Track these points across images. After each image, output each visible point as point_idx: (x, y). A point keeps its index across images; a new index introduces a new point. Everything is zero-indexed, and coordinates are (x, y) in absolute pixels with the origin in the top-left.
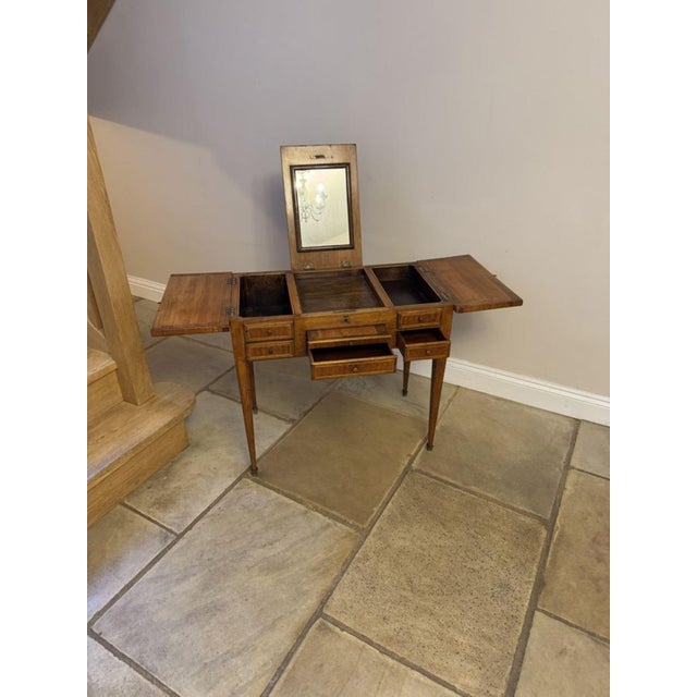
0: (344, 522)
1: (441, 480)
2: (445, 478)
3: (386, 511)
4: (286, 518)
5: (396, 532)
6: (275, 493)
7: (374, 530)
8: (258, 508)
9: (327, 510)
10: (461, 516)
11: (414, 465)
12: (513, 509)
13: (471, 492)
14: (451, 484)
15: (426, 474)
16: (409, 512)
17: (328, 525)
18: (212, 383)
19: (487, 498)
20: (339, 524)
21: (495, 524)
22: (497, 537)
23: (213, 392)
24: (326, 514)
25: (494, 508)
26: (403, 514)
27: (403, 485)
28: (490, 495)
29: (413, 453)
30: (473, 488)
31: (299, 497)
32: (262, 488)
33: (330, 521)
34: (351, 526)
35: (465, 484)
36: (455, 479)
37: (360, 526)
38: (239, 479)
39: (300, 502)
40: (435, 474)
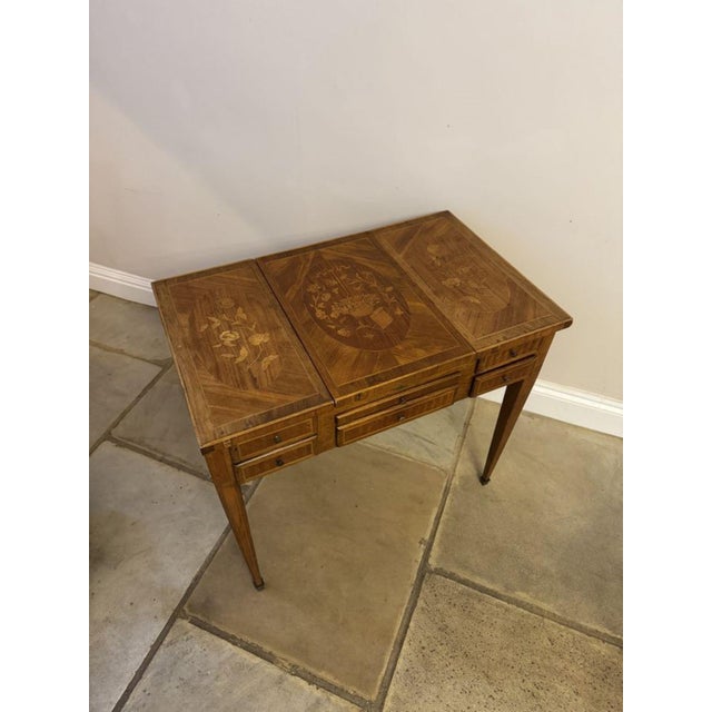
0: (341, 693)
1: (474, 586)
2: (478, 581)
3: (400, 660)
4: (251, 697)
5: (421, 701)
6: (230, 645)
7: (388, 703)
8: (206, 682)
9: (312, 670)
10: (510, 655)
11: (432, 562)
12: (580, 628)
13: (519, 604)
14: (487, 591)
15: (451, 576)
16: (435, 659)
17: (318, 702)
18: (115, 425)
19: (541, 613)
20: (334, 698)
21: (560, 664)
22: (565, 690)
23: (120, 443)
24: (311, 680)
25: (556, 629)
26: (427, 666)
27: (421, 603)
28: (545, 606)
29: (427, 537)
30: (522, 595)
31: (267, 648)
32: (208, 636)
33: (319, 693)
34: (353, 699)
35: (507, 588)
36: (492, 579)
37: (367, 697)
38: (171, 623)
39: (270, 658)
40: (463, 575)
